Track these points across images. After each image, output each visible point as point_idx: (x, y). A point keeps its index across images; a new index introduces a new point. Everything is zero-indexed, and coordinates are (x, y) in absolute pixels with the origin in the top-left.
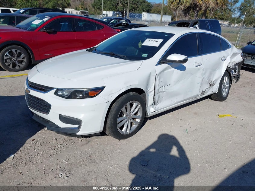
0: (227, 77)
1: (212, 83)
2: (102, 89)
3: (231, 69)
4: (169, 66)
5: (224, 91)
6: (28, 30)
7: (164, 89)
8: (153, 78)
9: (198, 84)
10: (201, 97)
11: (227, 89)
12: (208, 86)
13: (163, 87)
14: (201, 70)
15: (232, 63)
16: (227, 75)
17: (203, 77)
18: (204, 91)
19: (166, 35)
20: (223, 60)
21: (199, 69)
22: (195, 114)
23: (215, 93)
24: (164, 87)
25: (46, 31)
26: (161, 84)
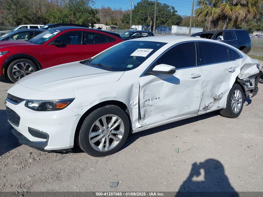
0: (238, 91)
1: (217, 97)
2: (71, 100)
3: (245, 82)
4: (157, 78)
5: (236, 106)
6: (38, 44)
7: (151, 103)
8: (136, 91)
9: (198, 97)
10: (204, 112)
11: (239, 105)
12: (212, 100)
13: (149, 100)
14: (201, 82)
15: (246, 74)
16: (238, 89)
17: (204, 90)
18: (207, 105)
19: (158, 45)
20: (230, 72)
21: (197, 81)
22: (196, 131)
23: (222, 109)
24: (151, 100)
25: (55, 45)
26: (147, 97)
